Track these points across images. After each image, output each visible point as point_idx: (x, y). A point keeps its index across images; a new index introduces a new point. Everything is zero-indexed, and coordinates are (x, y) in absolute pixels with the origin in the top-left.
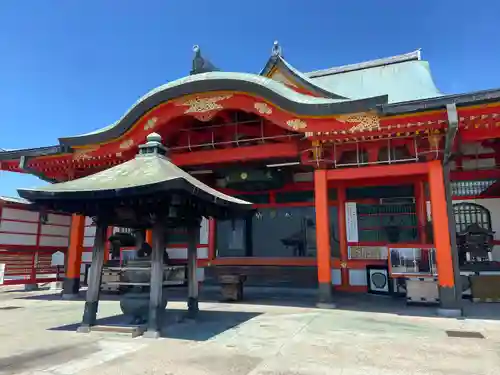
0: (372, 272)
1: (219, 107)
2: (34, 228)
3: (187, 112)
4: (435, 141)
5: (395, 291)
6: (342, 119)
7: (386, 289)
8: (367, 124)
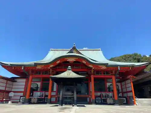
0: (97, 98)
1: (75, 60)
2: (5, 85)
3: (68, 60)
4: (114, 72)
5: (102, 102)
6: (100, 66)
7: (100, 102)
8: (104, 67)
